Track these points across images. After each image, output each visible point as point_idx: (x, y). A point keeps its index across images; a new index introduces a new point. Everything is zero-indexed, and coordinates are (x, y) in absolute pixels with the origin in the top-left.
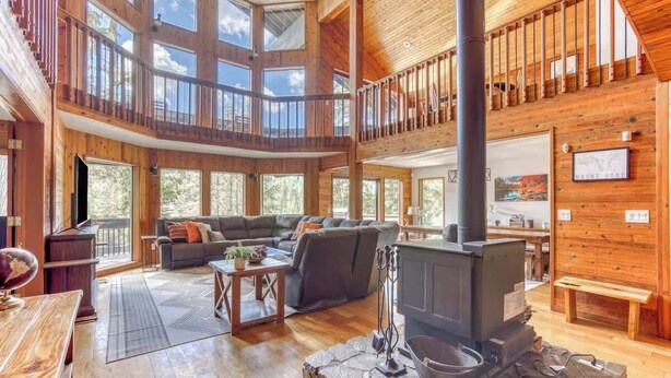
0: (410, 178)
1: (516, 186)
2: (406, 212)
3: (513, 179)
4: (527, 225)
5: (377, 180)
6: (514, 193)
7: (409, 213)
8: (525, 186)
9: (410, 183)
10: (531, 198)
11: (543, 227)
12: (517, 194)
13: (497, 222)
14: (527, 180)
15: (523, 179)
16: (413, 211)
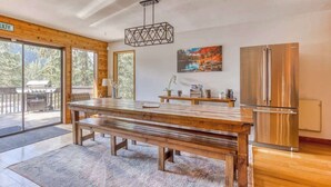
0: (107, 51)
1: (196, 58)
2: (100, 85)
3: (192, 51)
4: (205, 95)
5: (62, 49)
6: (194, 64)
7: (104, 84)
8: (203, 57)
9: (106, 56)
10: (208, 69)
11: (220, 97)
12: (196, 65)
13: (180, 93)
14: (204, 51)
15: (201, 50)
16: (107, 82)
